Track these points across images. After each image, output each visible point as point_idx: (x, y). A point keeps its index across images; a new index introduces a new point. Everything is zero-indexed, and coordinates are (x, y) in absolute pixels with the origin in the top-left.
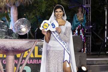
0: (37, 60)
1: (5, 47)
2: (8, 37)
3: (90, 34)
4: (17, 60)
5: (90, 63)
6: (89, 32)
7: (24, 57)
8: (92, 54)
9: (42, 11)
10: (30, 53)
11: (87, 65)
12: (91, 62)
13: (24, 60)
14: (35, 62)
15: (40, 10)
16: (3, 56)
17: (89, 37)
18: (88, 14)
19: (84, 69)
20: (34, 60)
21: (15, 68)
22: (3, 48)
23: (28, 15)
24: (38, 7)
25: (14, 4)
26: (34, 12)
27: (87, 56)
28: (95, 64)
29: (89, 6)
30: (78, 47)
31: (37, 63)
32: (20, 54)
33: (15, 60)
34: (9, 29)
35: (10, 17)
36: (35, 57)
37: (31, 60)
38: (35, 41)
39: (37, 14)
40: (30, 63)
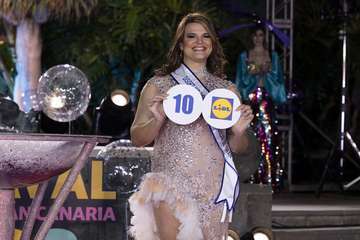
0: (100, 209)
3: (287, 123)
5: (284, 221)
6: (287, 114)
8: (295, 192)
9: (127, 41)
11: (274, 227)
12: (287, 218)
14: (93, 215)
15: (118, 36)
17: (287, 133)
20: (88, 209)
21: (18, 233)
23: (75, 52)
24: (110, 25)
25: (29, 16)
26: (99, 45)
29: (288, 27)
31: (100, 219)
35: (14, 60)
36: (92, 198)
37: (79, 209)
38: (85, 140)
39: (108, 52)
40: (74, 219)
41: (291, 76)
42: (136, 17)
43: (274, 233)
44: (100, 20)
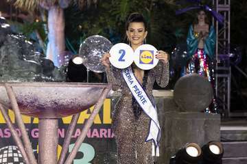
0: (109, 130)
1: (36, 100)
2: (44, 78)
3: (227, 72)
4: (63, 130)
5: (228, 137)
6: (226, 66)
7: (78, 123)
9: (121, 19)
10: (93, 115)
11: (222, 141)
12: (230, 135)
13: (78, 130)
14: (105, 134)
15: (115, 15)
16: (32, 120)
17: (227, 79)
18: (223, 25)
19: (215, 150)
20: (101, 130)
21: (60, 148)
22: (32, 102)
24: (110, 9)
25: (56, 4)
26: (103, 22)
27: (222, 121)
28: (240, 139)
29: (227, 9)
30: (201, 102)
31: (109, 137)
32: (72, 116)
33: (59, 130)
34: (44, 60)
35: (46, 32)
36: (104, 123)
37: (95, 130)
38: (105, 86)
39: (109, 26)
40: (92, 137)
41: (229, 42)
42: (126, 4)
43: (222, 144)
44: (103, 5)
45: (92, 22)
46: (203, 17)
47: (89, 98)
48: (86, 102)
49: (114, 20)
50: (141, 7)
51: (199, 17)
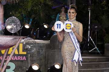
0: (22, 57)
4: (2, 56)
7: (8, 53)
9: (28, 10)
10: (14, 50)
13: (8, 57)
14: (20, 59)
15: (25, 9)
20: (18, 57)
23: (13, 13)
24: (23, 6)
26: (20, 11)
31: (22, 60)
32: (5, 50)
36: (20, 54)
37: (16, 57)
38: (19, 37)
39: (23, 13)
40: (14, 59)
42: (31, 4)
44: (21, 4)
45: (16, 11)
46: (64, 10)
47: (13, 42)
48: (11, 44)
49: (25, 10)
50: (37, 5)
51: (62, 10)
